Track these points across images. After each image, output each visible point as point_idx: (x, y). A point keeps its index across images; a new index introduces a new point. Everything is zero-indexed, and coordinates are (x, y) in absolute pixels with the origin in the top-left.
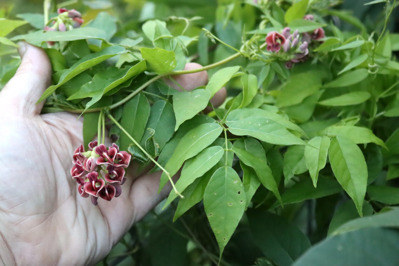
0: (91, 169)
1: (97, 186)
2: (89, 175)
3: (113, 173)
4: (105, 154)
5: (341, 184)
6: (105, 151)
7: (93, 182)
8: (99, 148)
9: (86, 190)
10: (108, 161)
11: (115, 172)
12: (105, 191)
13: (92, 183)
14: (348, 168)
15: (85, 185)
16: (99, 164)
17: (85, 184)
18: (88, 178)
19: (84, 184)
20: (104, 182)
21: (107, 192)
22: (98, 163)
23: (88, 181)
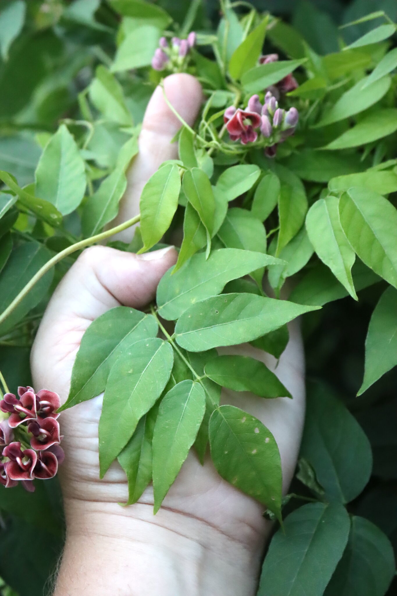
0: (5, 440)
1: (25, 464)
2: (7, 451)
3: (41, 433)
4: (18, 407)
5: (371, 268)
6: (16, 403)
7: (18, 459)
8: (4, 402)
9: (11, 475)
10: (26, 416)
11: (43, 431)
12: (40, 465)
13: (16, 461)
14: (377, 238)
15: (6, 469)
16: (15, 426)
17: (5, 467)
18: (7, 456)
19: (3, 468)
20: (33, 452)
21: (43, 465)
22: (12, 426)
23: (7, 460)
